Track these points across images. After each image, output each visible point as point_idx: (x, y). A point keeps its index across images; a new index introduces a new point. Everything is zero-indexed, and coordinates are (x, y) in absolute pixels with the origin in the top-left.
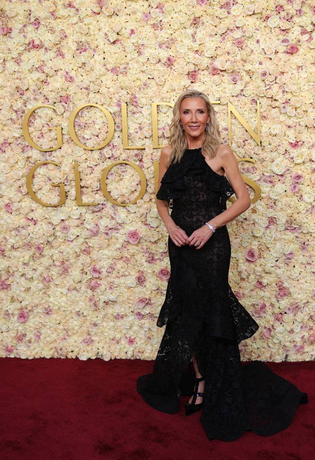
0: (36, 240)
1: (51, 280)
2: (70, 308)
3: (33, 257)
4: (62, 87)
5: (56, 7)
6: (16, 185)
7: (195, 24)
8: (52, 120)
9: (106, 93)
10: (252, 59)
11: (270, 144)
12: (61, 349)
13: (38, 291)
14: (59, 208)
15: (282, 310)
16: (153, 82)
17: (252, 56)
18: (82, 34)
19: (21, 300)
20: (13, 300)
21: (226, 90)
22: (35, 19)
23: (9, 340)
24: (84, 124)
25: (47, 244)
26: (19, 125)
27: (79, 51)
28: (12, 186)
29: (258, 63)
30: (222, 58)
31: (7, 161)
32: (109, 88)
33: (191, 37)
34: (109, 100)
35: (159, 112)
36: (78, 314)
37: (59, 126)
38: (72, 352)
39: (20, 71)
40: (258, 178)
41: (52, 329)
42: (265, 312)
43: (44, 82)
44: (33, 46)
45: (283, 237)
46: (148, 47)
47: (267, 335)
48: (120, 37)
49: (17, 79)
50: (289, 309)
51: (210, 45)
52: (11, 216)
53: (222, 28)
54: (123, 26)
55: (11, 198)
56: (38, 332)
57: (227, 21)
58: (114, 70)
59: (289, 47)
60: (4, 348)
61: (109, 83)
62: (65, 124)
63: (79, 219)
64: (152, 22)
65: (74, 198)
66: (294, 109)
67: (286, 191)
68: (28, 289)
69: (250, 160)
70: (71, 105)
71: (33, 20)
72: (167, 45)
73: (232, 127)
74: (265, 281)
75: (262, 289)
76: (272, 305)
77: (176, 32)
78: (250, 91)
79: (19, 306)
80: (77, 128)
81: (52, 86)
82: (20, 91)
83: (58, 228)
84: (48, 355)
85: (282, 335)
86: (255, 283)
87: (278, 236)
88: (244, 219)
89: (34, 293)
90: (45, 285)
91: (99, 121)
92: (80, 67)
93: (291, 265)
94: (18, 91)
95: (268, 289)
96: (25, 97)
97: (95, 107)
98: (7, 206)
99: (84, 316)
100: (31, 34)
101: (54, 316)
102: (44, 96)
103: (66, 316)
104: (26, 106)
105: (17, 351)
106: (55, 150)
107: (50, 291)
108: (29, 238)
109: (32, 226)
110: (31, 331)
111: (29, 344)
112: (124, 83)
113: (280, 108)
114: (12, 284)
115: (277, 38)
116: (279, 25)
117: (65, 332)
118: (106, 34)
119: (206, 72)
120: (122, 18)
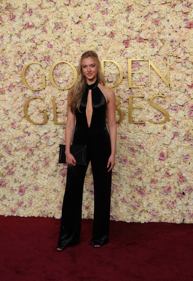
0: (29, 145)
1: (38, 169)
2: (50, 187)
3: (28, 155)
4: (46, 51)
5: (42, 2)
6: (17, 111)
7: (128, 10)
8: (39, 72)
9: (72, 54)
10: (164, 32)
11: (175, 86)
12: (44, 212)
13: (31, 176)
14: (43, 126)
15: (181, 191)
16: (102, 47)
17: (164, 30)
18: (58, 18)
19: (20, 181)
20: (15, 181)
21: (148, 52)
22: (29, 9)
23: (13, 206)
24: (59, 74)
25: (36, 147)
26: (20, 74)
27: (56, 29)
28: (15, 112)
29: (168, 34)
30: (145, 31)
31: (12, 97)
32: (74, 51)
33: (126, 18)
34: (74, 58)
35: (105, 66)
36: (55, 190)
37: (44, 75)
38: (51, 213)
39: (21, 41)
40: (167, 107)
41: (39, 199)
42: (170, 192)
43: (35, 48)
44: (28, 26)
45: (183, 144)
46: (98, 25)
47: (172, 206)
48: (81, 20)
49: (19, 46)
50: (186, 190)
51: (138, 23)
52: (15, 130)
53: (145, 12)
54: (83, 12)
55: (15, 119)
56: (31, 201)
57: (148, 8)
58: (77, 40)
59: (188, 24)
60: (10, 210)
61: (74, 48)
62: (47, 74)
63: (55, 132)
64: (101, 10)
65: (52, 120)
66: (191, 64)
67: (185, 116)
68: (25, 175)
69: (163, 96)
70: (51, 63)
71: (28, 10)
72: (110, 23)
73: (151, 75)
74: (171, 172)
75: (169, 177)
76: (175, 187)
77: (117, 16)
78: (163, 52)
79: (19, 185)
80: (54, 76)
81: (40, 51)
82: (20, 54)
83: (42, 138)
84: (36, 215)
85: (181, 207)
86: (164, 173)
87: (180, 144)
88: (158, 133)
89: (28, 177)
90: (35, 173)
91: (68, 72)
92: (57, 39)
93: (188, 162)
94: (19, 54)
95: (172, 177)
96: (23, 58)
97: (65, 63)
98: (12, 124)
99: (58, 192)
100: (27, 19)
101: (40, 191)
102: (35, 57)
103: (47, 191)
104: (23, 63)
105: (18, 212)
106: (41, 90)
107: (38, 176)
108: (25, 144)
109: (27, 137)
110: (26, 200)
111: (25, 208)
112: (84, 48)
113: (182, 63)
114: (15, 172)
115: (180, 18)
116: (182, 10)
117: (46, 201)
118: (73, 18)
119: (135, 41)
120: (83, 8)
